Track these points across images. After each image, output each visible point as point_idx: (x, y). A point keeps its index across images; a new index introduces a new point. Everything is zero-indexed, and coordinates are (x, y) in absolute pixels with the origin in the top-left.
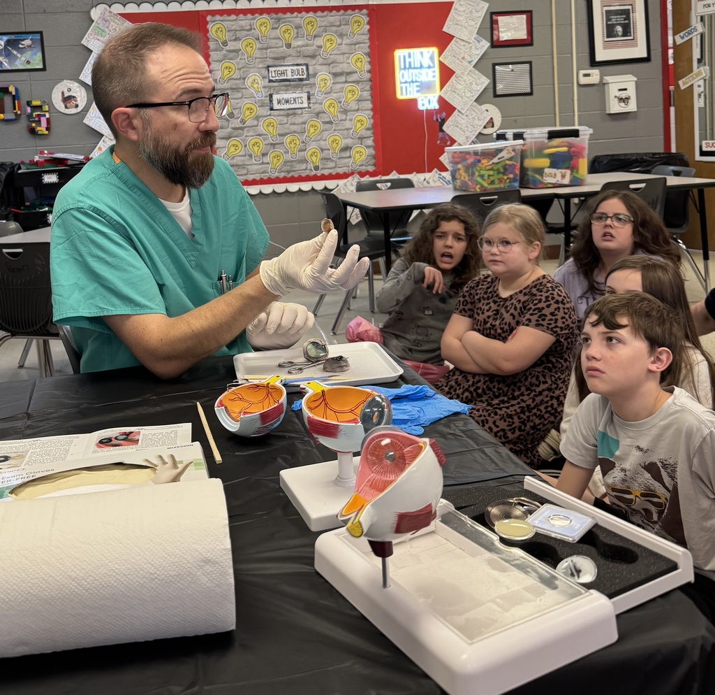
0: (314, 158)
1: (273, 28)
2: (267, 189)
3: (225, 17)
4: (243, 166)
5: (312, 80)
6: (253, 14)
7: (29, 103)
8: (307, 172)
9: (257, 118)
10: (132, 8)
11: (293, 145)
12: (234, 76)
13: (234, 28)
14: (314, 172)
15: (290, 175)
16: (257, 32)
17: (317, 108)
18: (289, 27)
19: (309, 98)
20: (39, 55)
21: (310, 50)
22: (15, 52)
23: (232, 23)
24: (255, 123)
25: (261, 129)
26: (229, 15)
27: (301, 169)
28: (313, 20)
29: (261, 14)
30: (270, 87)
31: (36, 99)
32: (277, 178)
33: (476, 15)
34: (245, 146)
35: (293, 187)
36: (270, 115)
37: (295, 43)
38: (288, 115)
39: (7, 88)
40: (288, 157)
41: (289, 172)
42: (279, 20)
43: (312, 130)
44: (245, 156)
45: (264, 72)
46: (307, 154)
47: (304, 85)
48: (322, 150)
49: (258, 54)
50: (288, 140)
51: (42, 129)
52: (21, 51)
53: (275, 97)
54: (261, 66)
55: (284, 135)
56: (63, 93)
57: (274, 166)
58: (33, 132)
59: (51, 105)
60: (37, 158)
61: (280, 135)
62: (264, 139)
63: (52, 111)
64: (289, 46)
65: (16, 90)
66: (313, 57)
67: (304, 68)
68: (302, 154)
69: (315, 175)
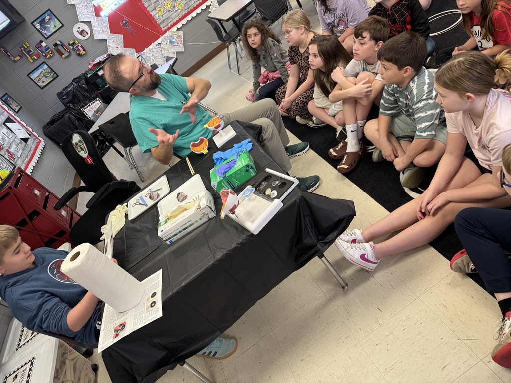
2: (184, 22)
4: (168, 18)
7: (69, 44)
8: (196, 4)
15: (190, 9)
20: (56, 20)
22: (47, 26)
27: (192, 4)
31: (71, 41)
32: (185, 14)
34: (164, 8)
35: (194, 14)
39: (56, 43)
40: (184, 2)
41: (188, 9)
44: (166, 13)
51: (82, 52)
56: (78, 31)
57: (181, 9)
58: (80, 55)
59: (77, 39)
60: (90, 67)
63: (80, 41)
65: (60, 42)
69: (199, 3)
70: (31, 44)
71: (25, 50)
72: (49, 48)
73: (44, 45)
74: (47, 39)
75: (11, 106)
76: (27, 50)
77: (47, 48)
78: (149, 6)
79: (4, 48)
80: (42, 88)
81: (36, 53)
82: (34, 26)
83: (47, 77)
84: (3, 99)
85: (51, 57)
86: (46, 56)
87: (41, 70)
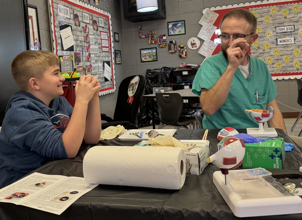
0: (297, 65)
1: (278, 11)
2: (275, 78)
3: (257, 8)
5: (296, 32)
6: (269, 6)
7: (179, 46)
8: (293, 71)
9: (270, 49)
10: (218, 8)
11: (287, 60)
12: (260, 32)
13: (260, 12)
14: (297, 71)
15: (285, 72)
16: (271, 13)
17: (299, 43)
18: (286, 10)
19: (295, 40)
20: (184, 29)
21: (296, 19)
22: (175, 28)
23: (260, 10)
24: (269, 51)
25: (272, 53)
26: (259, 7)
27: (290, 70)
28: (297, 6)
29: (273, 5)
30: (276, 36)
31: (182, 45)
32: (279, 73)
34: (265, 60)
35: (286, 78)
36: (276, 47)
37: (288, 17)
38: (285, 47)
39: (172, 41)
40: (284, 65)
41: (284, 71)
42: (281, 7)
43: (296, 53)
45: (274, 29)
46: (293, 64)
47: (292, 34)
48: (301, 62)
49: (271, 22)
50: (285, 58)
51: (184, 56)
52: (177, 28)
53: (279, 40)
54: (272, 27)
55: (282, 55)
56: (191, 42)
58: (180, 56)
59: (187, 47)
60: (181, 66)
61: (280, 55)
62: (273, 57)
63: (187, 49)
64: (285, 18)
65: (175, 42)
66: (297, 22)
67: (293, 27)
68: (291, 63)
69: (297, 73)
70: (157, 34)
71: (151, 34)
72: (166, 41)
73: (164, 38)
74: (169, 36)
75: (117, 58)
76: (152, 35)
77: (165, 41)
78: (254, 53)
79: (141, 27)
80: (142, 62)
81: (156, 40)
82: (168, 25)
83: (150, 57)
84: (116, 52)
85: (163, 47)
86: (160, 45)
87: (150, 51)
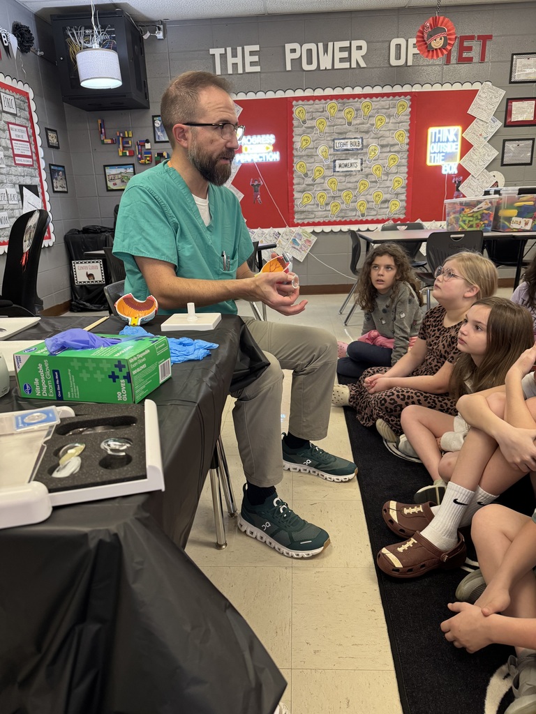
0: (362, 208)
1: (339, 110)
2: (327, 229)
3: (305, 102)
4: (312, 212)
5: (364, 150)
6: (325, 100)
8: (356, 218)
9: (324, 177)
10: (241, 97)
11: (347, 198)
12: (310, 146)
13: (311, 110)
14: (361, 218)
15: (344, 219)
16: (327, 114)
17: (367, 171)
18: (351, 110)
19: (362, 164)
21: (365, 127)
23: (310, 107)
24: (322, 181)
25: (326, 186)
26: (308, 100)
27: (352, 216)
28: (369, 104)
29: (331, 100)
30: (334, 155)
32: (335, 221)
33: (494, 100)
34: (314, 198)
35: (345, 228)
36: (333, 175)
37: (354, 122)
38: (346, 176)
39: (162, 154)
40: (344, 206)
41: (343, 217)
42: (344, 104)
43: (362, 187)
44: (314, 205)
45: (331, 144)
46: (357, 205)
47: (359, 154)
48: (368, 202)
49: (327, 130)
50: (345, 194)
53: (338, 162)
54: (329, 139)
55: (342, 190)
57: (333, 212)
61: (339, 190)
62: (328, 193)
64: (350, 124)
66: (367, 132)
67: (360, 140)
68: (353, 204)
69: (362, 220)
70: (134, 137)
71: (123, 138)
72: (150, 153)
73: (148, 146)
74: (156, 142)
75: (54, 180)
76: (126, 140)
77: (148, 152)
78: (299, 184)
79: (103, 121)
80: (108, 190)
81: (133, 149)
82: (154, 121)
83: (123, 181)
84: (52, 167)
85: (144, 164)
86: (140, 159)
87: (122, 170)
